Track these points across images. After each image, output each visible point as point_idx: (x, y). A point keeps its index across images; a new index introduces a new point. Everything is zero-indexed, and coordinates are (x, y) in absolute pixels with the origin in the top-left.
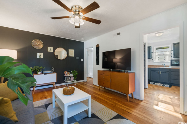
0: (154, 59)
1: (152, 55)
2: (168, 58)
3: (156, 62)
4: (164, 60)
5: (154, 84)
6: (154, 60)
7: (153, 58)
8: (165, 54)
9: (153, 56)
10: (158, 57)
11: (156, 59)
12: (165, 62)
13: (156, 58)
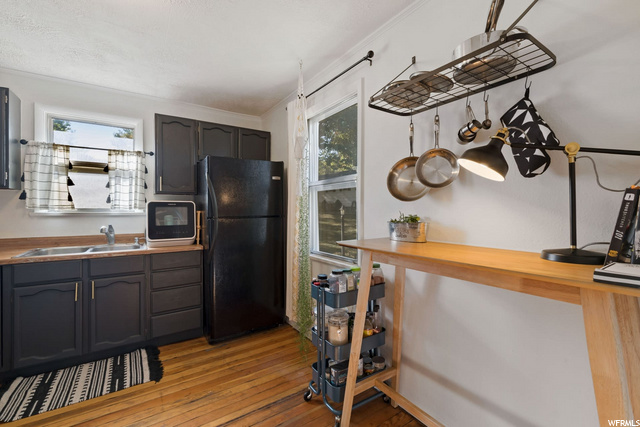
0: (39, 194)
1: (17, 163)
2: (127, 190)
3: (56, 212)
4: (109, 201)
5: (41, 394)
6: (38, 203)
7: (26, 186)
8: (111, 166)
9: (26, 168)
10: (70, 183)
11: (55, 195)
12: (114, 212)
13: (55, 187)
